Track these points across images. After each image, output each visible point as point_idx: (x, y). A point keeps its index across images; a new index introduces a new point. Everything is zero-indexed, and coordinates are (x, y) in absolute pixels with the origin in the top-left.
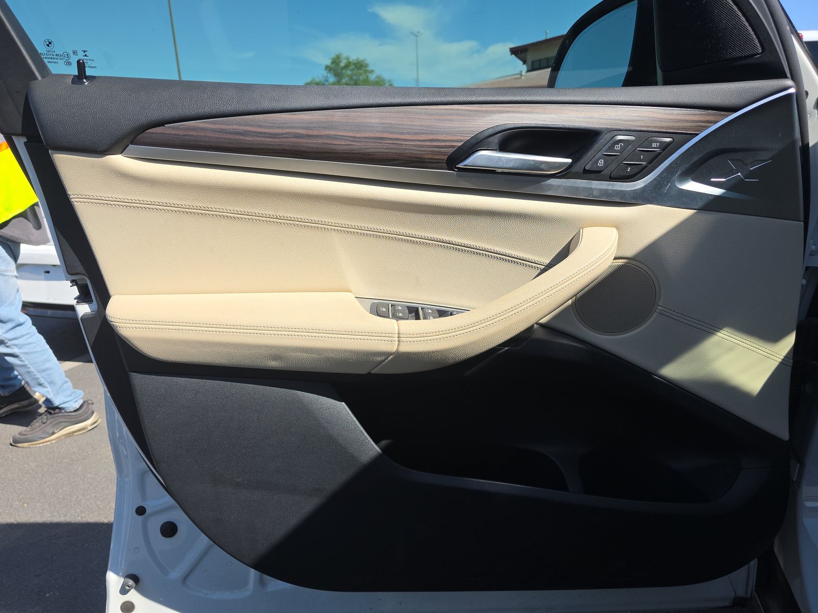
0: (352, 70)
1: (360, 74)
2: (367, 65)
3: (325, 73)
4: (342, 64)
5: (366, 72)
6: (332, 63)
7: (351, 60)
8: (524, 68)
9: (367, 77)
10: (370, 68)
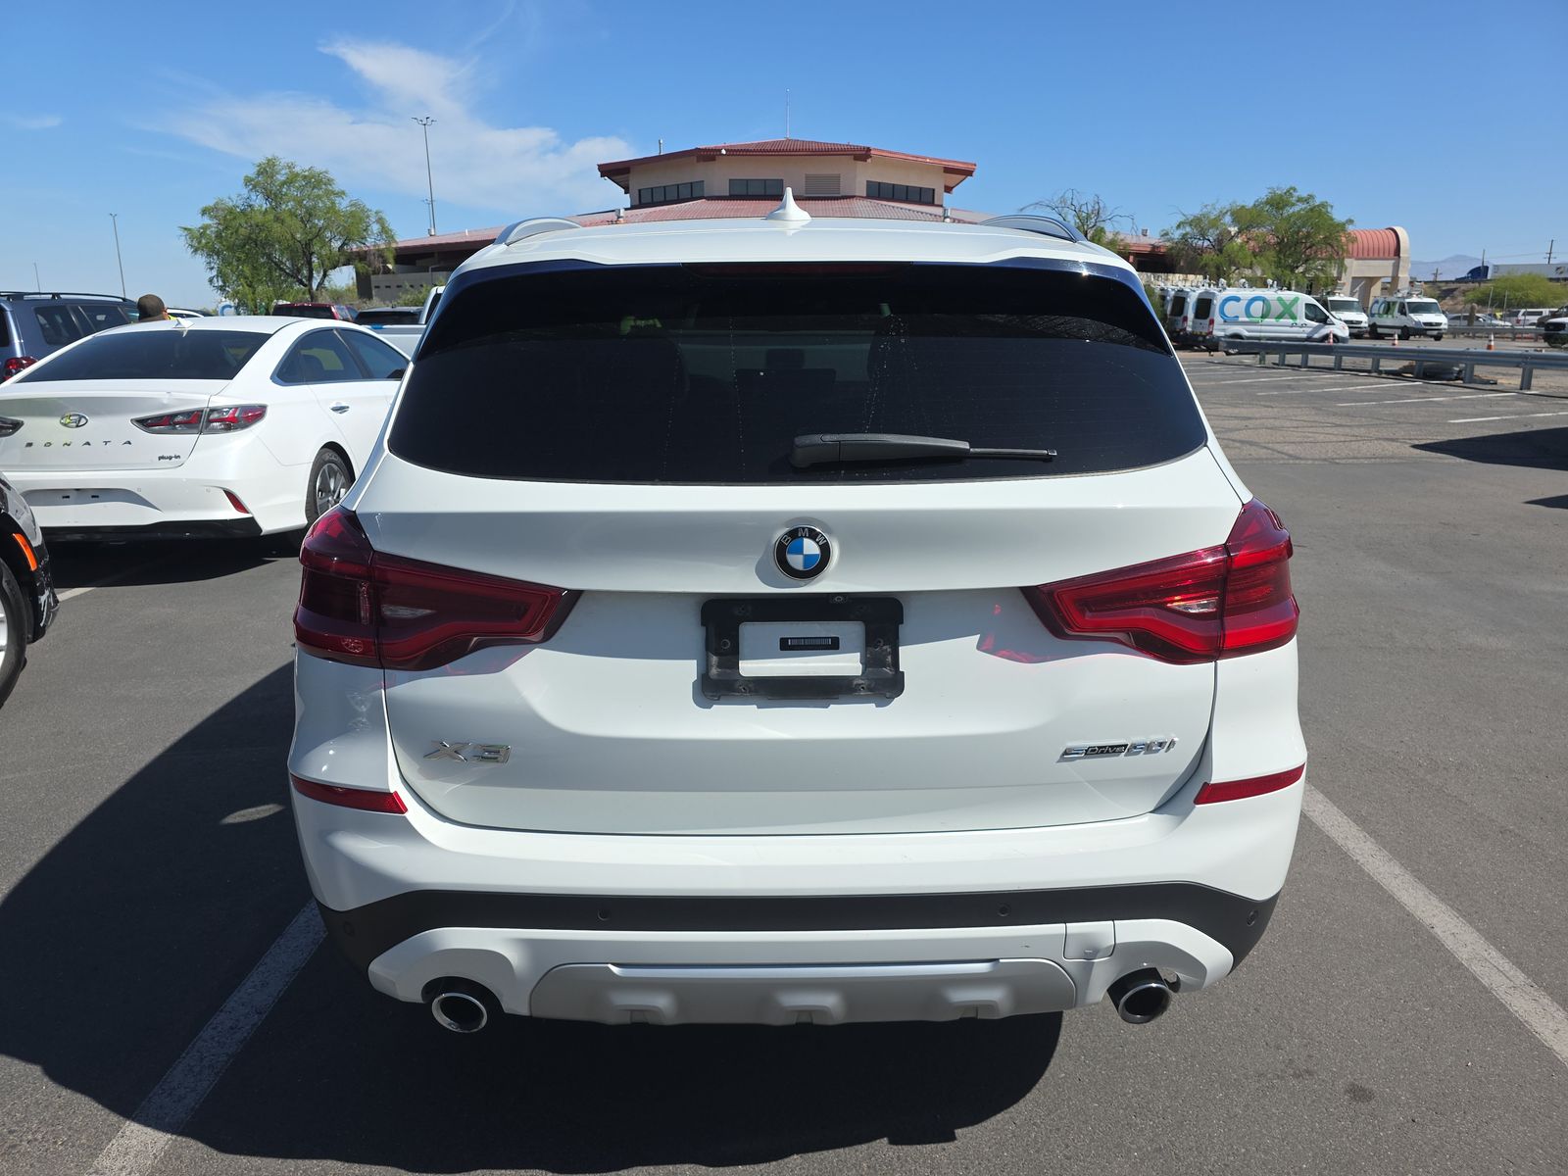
0: (301, 189)
1: (319, 197)
2: (330, 182)
3: (245, 192)
4: (281, 178)
5: (330, 193)
6: (259, 173)
7: (297, 169)
8: (626, 200)
9: (333, 203)
10: (336, 188)
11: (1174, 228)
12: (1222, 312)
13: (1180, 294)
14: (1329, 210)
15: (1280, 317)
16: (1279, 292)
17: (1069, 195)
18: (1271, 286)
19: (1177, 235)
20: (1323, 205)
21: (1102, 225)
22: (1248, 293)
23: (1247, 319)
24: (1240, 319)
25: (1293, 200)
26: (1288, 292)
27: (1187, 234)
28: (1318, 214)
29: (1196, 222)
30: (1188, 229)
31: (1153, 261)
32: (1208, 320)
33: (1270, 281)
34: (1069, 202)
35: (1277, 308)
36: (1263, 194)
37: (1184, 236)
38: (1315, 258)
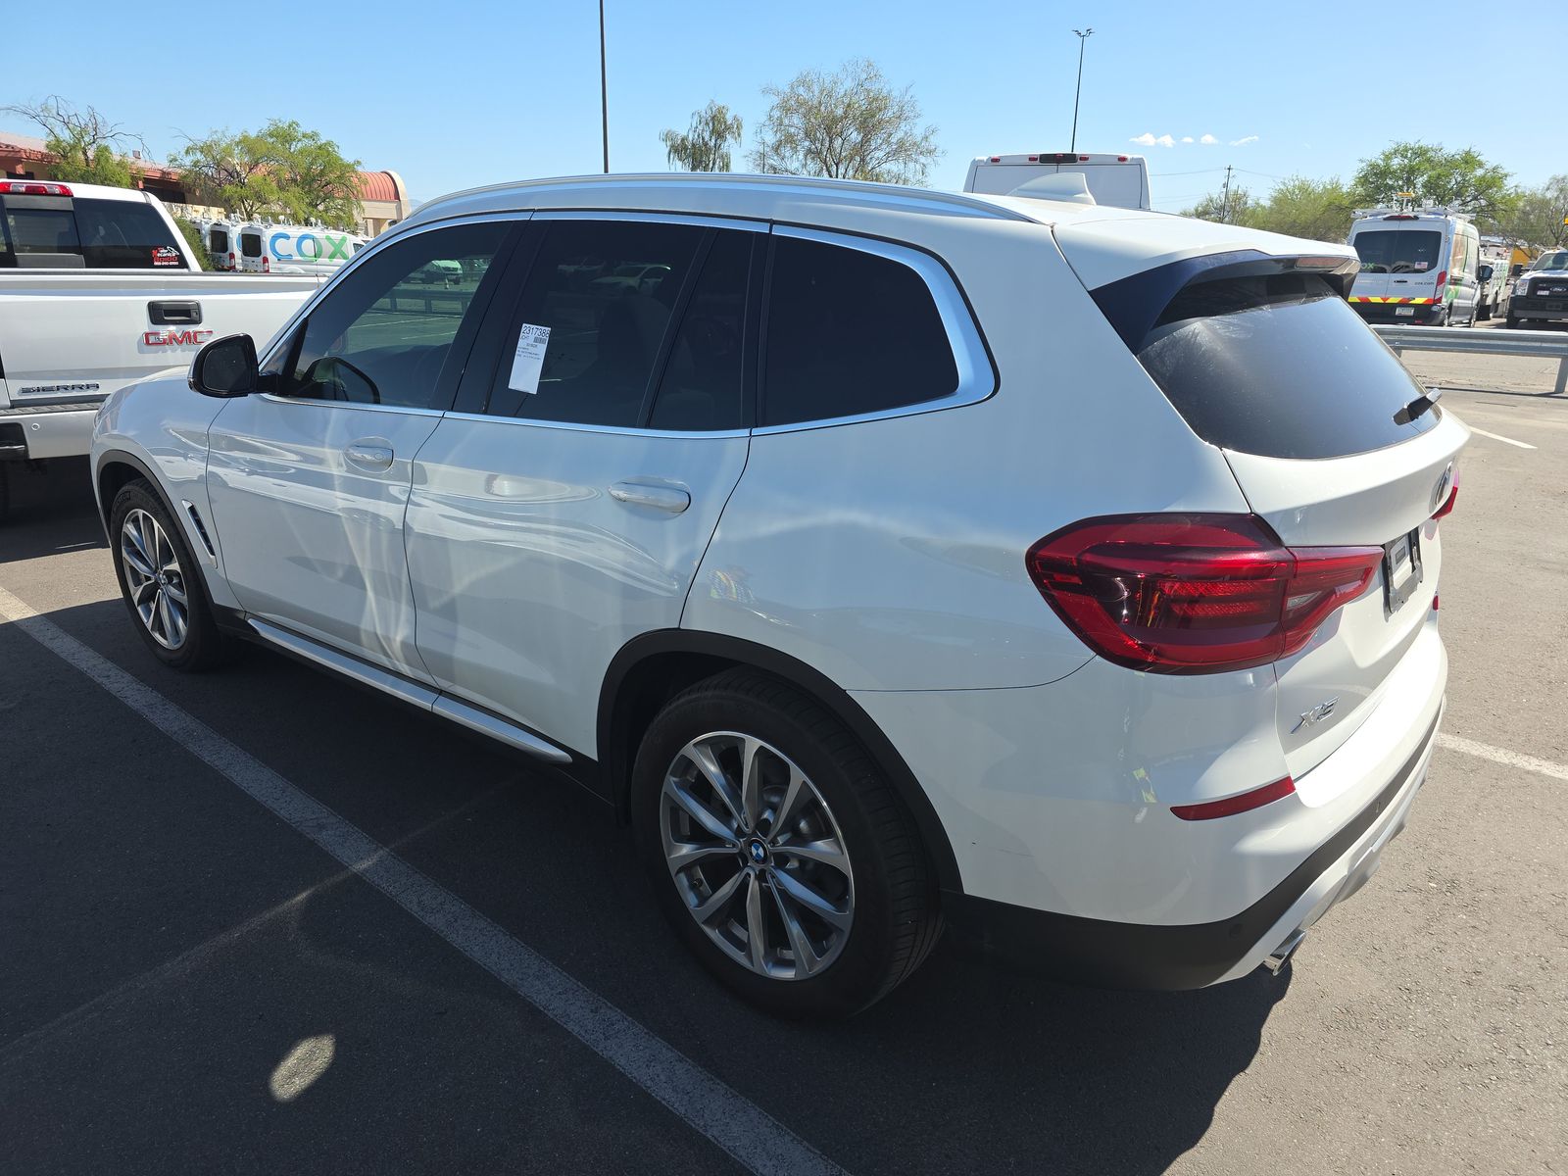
11: (183, 152)
12: (273, 249)
13: (218, 228)
14: (336, 149)
15: (332, 256)
16: (326, 231)
17: (52, 102)
18: (316, 224)
19: (188, 161)
20: (329, 143)
21: (103, 143)
22: (296, 231)
23: (300, 258)
24: (294, 258)
25: (300, 135)
26: (334, 232)
27: (198, 161)
28: (325, 151)
29: (206, 149)
30: (199, 156)
31: (170, 189)
32: (261, 257)
33: (313, 220)
34: (54, 112)
35: (328, 248)
36: (265, 126)
37: (196, 164)
38: (333, 198)
